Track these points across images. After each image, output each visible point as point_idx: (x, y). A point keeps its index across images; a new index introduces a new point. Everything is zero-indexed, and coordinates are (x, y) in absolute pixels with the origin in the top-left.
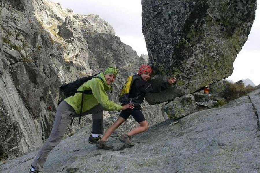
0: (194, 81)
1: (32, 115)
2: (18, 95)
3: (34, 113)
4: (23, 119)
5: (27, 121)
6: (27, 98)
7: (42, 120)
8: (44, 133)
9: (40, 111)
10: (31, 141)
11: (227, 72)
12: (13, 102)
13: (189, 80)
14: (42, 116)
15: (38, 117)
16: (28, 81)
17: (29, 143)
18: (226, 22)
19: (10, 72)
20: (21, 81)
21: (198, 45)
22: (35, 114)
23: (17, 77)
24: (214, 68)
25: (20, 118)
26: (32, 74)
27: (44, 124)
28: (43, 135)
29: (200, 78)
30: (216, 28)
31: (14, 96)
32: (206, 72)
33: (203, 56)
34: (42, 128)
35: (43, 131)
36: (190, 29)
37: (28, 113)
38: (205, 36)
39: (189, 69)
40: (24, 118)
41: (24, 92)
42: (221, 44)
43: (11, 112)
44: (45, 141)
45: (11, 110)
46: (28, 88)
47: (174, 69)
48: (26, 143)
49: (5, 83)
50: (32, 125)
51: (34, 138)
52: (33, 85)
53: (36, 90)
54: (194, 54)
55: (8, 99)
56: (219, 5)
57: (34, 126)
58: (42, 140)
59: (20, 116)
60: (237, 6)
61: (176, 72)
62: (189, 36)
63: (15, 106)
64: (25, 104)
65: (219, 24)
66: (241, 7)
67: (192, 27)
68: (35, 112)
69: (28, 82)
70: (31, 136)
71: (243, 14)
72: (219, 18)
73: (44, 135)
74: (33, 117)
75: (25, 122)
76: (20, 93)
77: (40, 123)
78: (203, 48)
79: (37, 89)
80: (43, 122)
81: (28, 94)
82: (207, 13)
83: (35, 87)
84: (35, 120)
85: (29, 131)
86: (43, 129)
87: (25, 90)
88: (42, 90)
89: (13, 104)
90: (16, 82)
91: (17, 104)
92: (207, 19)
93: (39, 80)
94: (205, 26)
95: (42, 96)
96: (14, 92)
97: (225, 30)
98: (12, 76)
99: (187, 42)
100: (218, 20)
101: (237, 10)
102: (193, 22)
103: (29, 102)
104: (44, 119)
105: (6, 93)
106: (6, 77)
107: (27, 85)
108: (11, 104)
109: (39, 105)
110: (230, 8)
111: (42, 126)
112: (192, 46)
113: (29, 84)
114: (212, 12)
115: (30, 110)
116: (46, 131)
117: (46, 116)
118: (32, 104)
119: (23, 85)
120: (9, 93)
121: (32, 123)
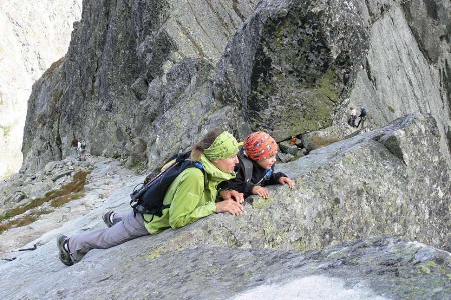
0: (277, 131)
1: (427, 59)
2: (410, 35)
3: (430, 57)
4: (414, 65)
5: (420, 67)
6: (422, 37)
7: (442, 66)
8: (442, 83)
9: (438, 53)
10: (422, 92)
11: (324, 122)
12: (401, 43)
13: (272, 130)
14: (442, 61)
15: (436, 62)
16: (425, 15)
17: (419, 94)
18: (301, 73)
19: (401, 5)
20: (416, 15)
21: (273, 97)
22: (432, 58)
23: (410, 11)
24: (302, 119)
25: (409, 64)
26: (431, 7)
27: (444, 72)
28: (441, 86)
29: (285, 129)
30: (292, 80)
31: (404, 35)
32: (292, 122)
33: (283, 107)
34: (441, 76)
35: (442, 80)
36: (258, 83)
37: (422, 57)
38: (278, 88)
39: (269, 121)
40: (415, 63)
41: (419, 30)
42: (304, 95)
43: (398, 55)
44: (442, 93)
45: (398, 53)
46: (424, 25)
47: (251, 119)
48: (415, 95)
49: (392, 19)
50: (425, 72)
51: (427, 88)
52: (431, 20)
53: (436, 27)
54: (271, 106)
55: (395, 39)
56: (286, 58)
57: (429, 73)
58: (439, 92)
59: (411, 61)
60: (308, 57)
61: (254, 122)
62: (259, 89)
63: (404, 48)
64: (419, 46)
65: (294, 76)
66: (314, 58)
67: (259, 80)
68: (432, 56)
69: (426, 17)
70: (424, 85)
71: (318, 66)
72: (291, 70)
73: (443, 86)
74: (428, 63)
75: (416, 68)
76: (413, 30)
77: (439, 71)
78: (280, 99)
79: (438, 25)
80: (443, 69)
81: (424, 32)
82: (272, 67)
83: (434, 24)
84: (431, 66)
85: (420, 81)
86: (443, 78)
87: (421, 27)
88: (445, 26)
89: (402, 46)
90: (409, 18)
91: (407, 46)
92: (274, 72)
93: (440, 14)
94: (274, 79)
95: (444, 34)
96: (405, 30)
97: (304, 81)
98: (404, 8)
99: (258, 94)
100: (290, 73)
101: (310, 62)
102: (259, 76)
103: (425, 43)
104: (444, 65)
105: (394, 32)
106: (395, 11)
107: (424, 20)
108: (398, 46)
109: (438, 47)
110: (300, 60)
111: (440, 74)
112: (267, 98)
113: (427, 20)
114: (280, 64)
115: (425, 52)
116: (445, 81)
117: (448, 61)
118: (428, 46)
119: (419, 21)
120: (398, 32)
121: (426, 70)
